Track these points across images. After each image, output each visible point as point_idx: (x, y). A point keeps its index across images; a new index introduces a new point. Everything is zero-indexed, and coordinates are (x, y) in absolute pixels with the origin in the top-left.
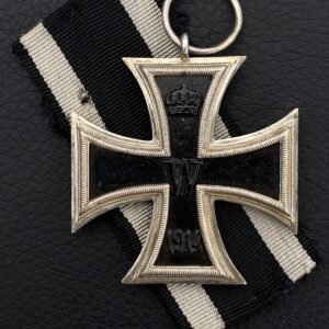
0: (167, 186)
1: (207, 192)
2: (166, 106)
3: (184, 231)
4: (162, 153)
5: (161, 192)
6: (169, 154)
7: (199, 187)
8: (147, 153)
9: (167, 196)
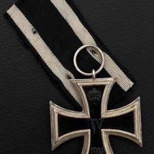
0: (89, 130)
1: (105, 132)
2: (88, 98)
3: (97, 148)
4: (87, 117)
5: (87, 133)
6: (89, 117)
7: (102, 130)
8: (81, 117)
9: (89, 134)
